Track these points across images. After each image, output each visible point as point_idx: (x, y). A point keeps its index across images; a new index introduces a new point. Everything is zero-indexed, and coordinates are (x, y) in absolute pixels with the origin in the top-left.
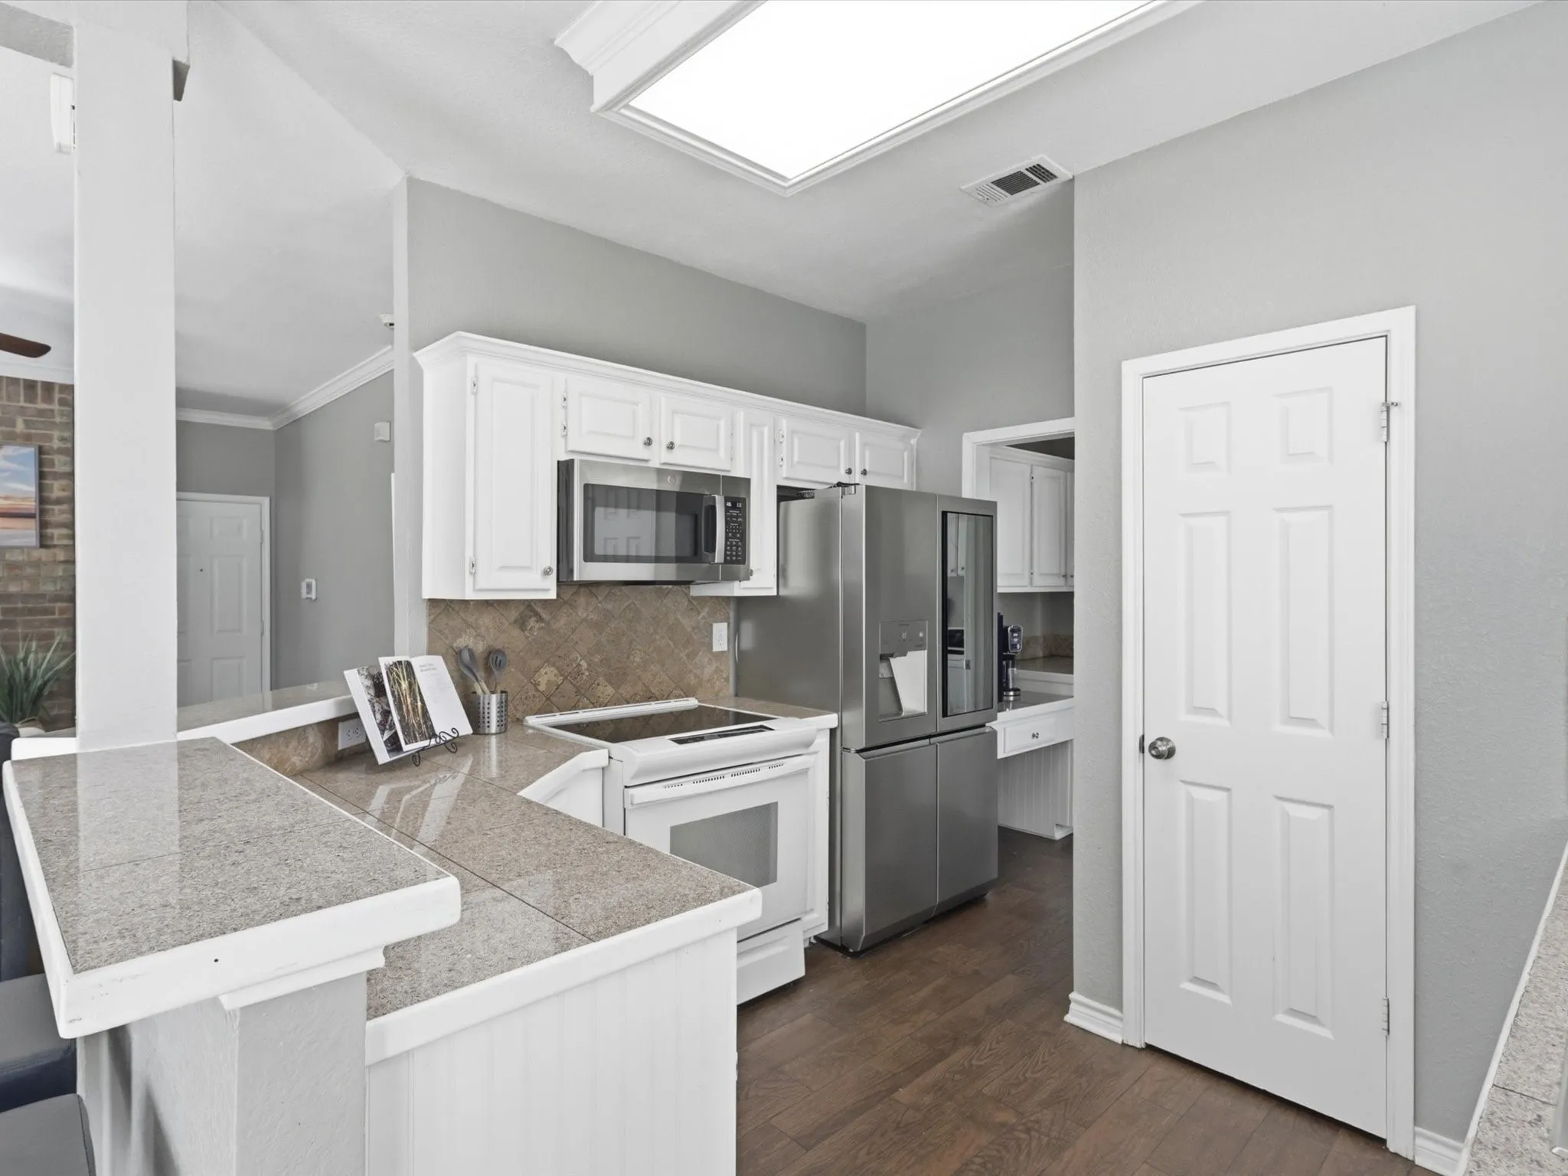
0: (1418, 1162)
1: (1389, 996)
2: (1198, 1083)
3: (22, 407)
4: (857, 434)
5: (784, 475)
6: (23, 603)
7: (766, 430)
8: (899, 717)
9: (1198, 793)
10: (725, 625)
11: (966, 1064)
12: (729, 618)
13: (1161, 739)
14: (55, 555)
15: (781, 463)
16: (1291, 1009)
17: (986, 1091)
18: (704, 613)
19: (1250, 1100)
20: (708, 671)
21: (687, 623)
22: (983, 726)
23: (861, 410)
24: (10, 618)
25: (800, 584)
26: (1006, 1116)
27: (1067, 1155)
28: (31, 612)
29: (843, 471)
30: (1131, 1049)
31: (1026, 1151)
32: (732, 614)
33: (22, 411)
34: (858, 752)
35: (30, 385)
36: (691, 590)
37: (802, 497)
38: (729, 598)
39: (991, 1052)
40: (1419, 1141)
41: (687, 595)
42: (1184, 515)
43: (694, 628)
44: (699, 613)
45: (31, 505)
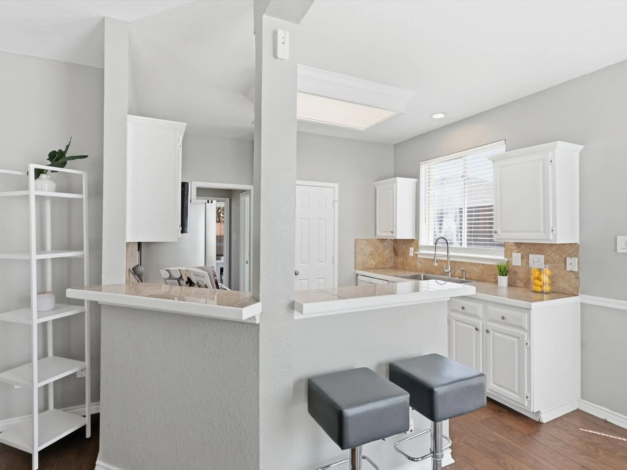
9: (302, 281)
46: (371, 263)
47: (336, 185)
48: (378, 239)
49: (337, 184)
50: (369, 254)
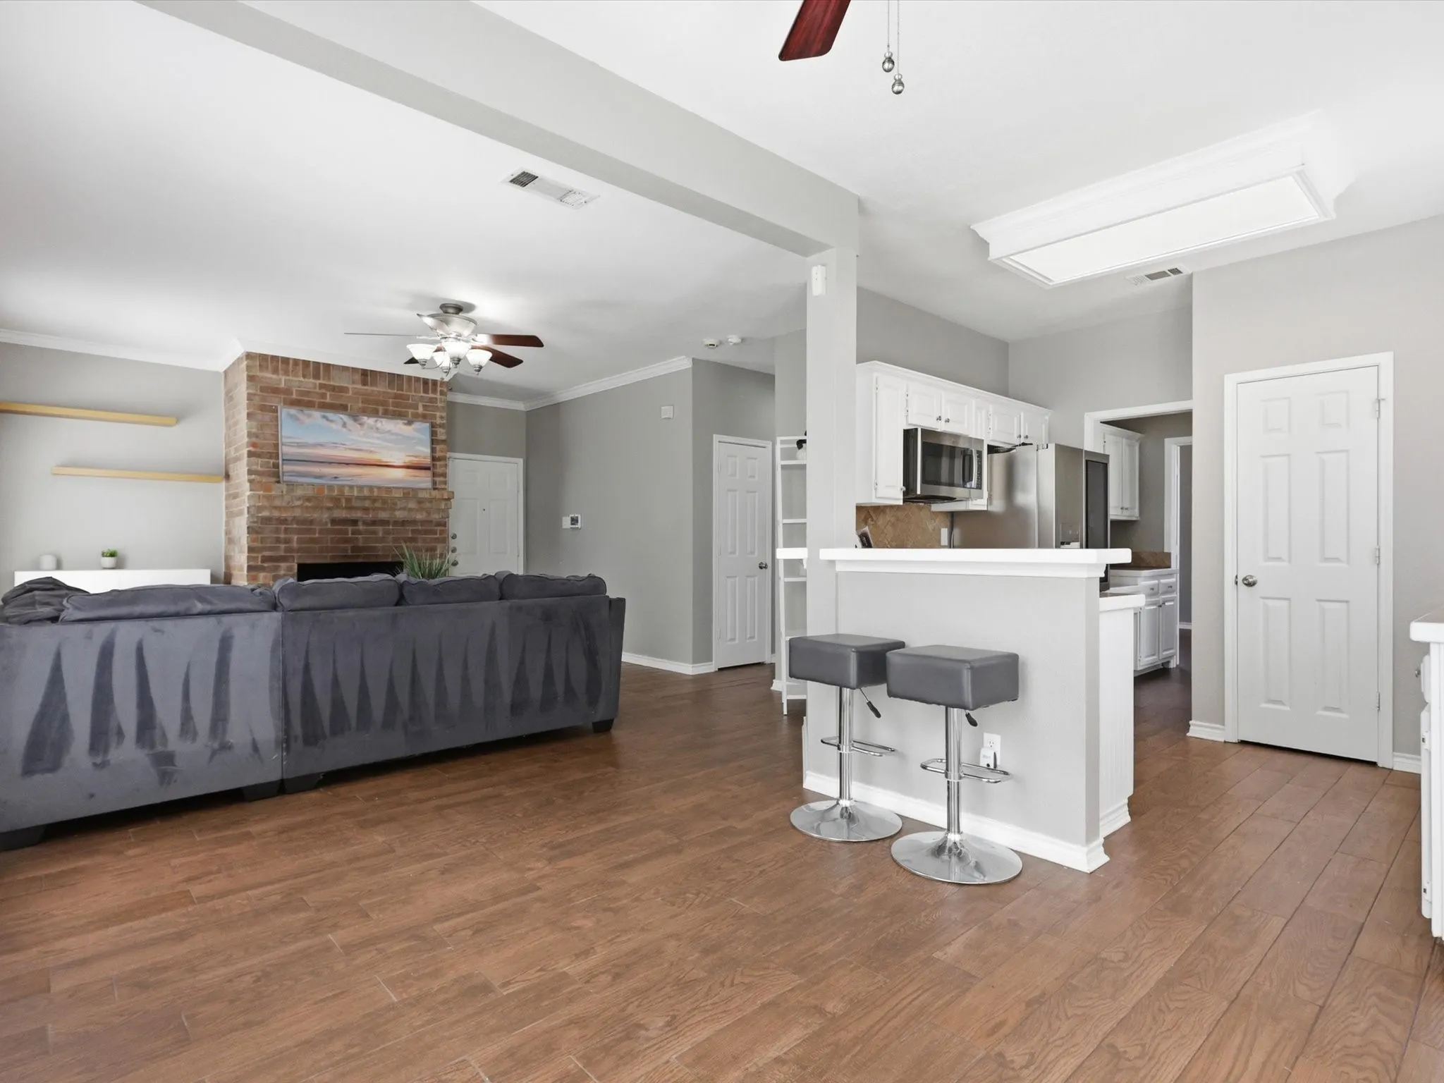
0: (1395, 769)
1: (1380, 691)
3: (422, 396)
4: (1022, 413)
5: (991, 438)
6: (422, 526)
7: (983, 411)
9: (1271, 603)
10: (946, 529)
12: (948, 526)
13: (1249, 576)
14: (443, 495)
15: (989, 431)
16: (1326, 708)
21: (930, 527)
23: (1005, 393)
24: (415, 536)
25: (997, 505)
28: (426, 532)
29: (1016, 435)
30: (1230, 744)
32: (949, 524)
33: (422, 399)
35: (426, 381)
36: (932, 506)
37: (999, 452)
38: (948, 512)
40: (1396, 759)
42: (1263, 457)
43: (933, 530)
44: (936, 522)
45: (428, 461)
47: (1386, 358)
49: (1389, 355)
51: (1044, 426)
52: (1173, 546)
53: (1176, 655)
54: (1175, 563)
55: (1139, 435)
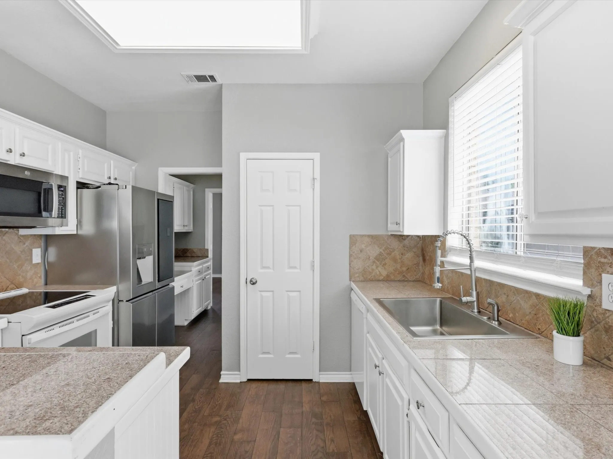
0: (320, 381)
1: (314, 340)
2: (265, 384)
4: (112, 162)
5: (81, 176)
7: (72, 153)
8: (141, 285)
9: (264, 294)
10: (39, 250)
11: (194, 409)
12: (41, 246)
13: (253, 278)
15: (79, 170)
16: (290, 352)
17: (205, 414)
18: (27, 244)
19: (279, 383)
20: (29, 275)
21: (18, 249)
22: (168, 285)
25: (88, 229)
26: (217, 419)
27: (241, 421)
29: (106, 178)
30: (243, 383)
31: (228, 426)
32: (43, 244)
34: (127, 301)
36: (20, 231)
37: (88, 188)
38: (41, 235)
39: (200, 402)
40: (321, 376)
41: (17, 234)
42: (260, 206)
43: (21, 252)
44: (24, 244)
46: (378, 273)
47: (317, 156)
48: (392, 235)
49: (318, 154)
50: (375, 258)
51: (131, 173)
52: (209, 245)
53: (211, 303)
54: (210, 255)
55: (192, 185)
